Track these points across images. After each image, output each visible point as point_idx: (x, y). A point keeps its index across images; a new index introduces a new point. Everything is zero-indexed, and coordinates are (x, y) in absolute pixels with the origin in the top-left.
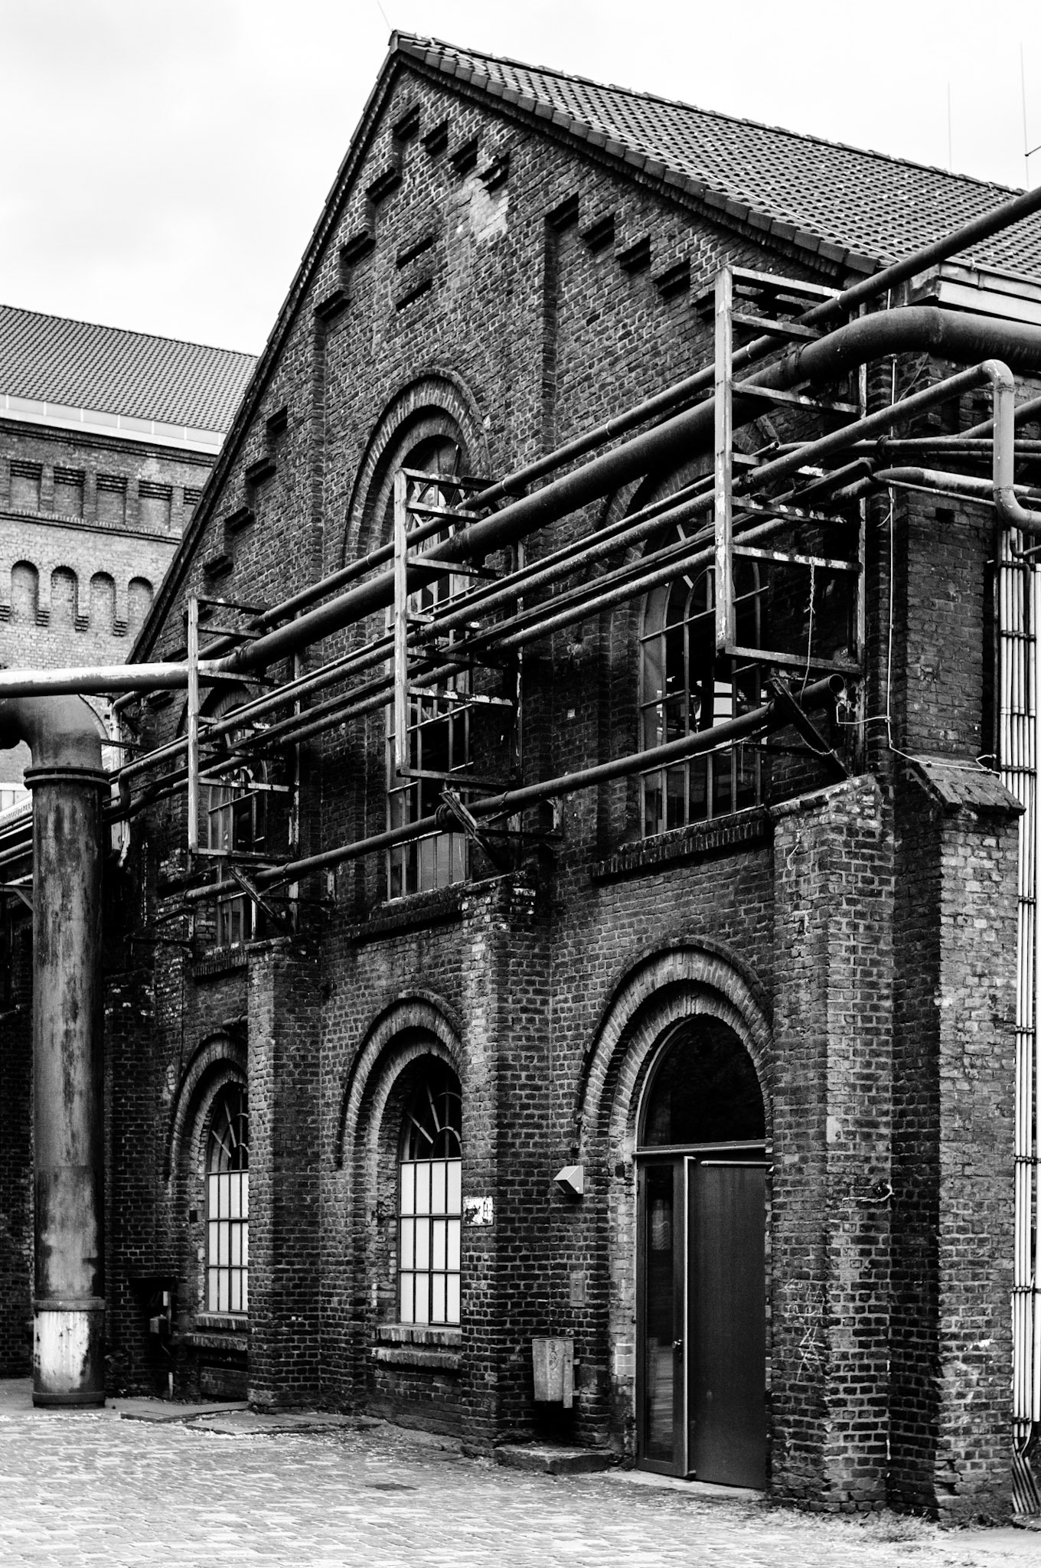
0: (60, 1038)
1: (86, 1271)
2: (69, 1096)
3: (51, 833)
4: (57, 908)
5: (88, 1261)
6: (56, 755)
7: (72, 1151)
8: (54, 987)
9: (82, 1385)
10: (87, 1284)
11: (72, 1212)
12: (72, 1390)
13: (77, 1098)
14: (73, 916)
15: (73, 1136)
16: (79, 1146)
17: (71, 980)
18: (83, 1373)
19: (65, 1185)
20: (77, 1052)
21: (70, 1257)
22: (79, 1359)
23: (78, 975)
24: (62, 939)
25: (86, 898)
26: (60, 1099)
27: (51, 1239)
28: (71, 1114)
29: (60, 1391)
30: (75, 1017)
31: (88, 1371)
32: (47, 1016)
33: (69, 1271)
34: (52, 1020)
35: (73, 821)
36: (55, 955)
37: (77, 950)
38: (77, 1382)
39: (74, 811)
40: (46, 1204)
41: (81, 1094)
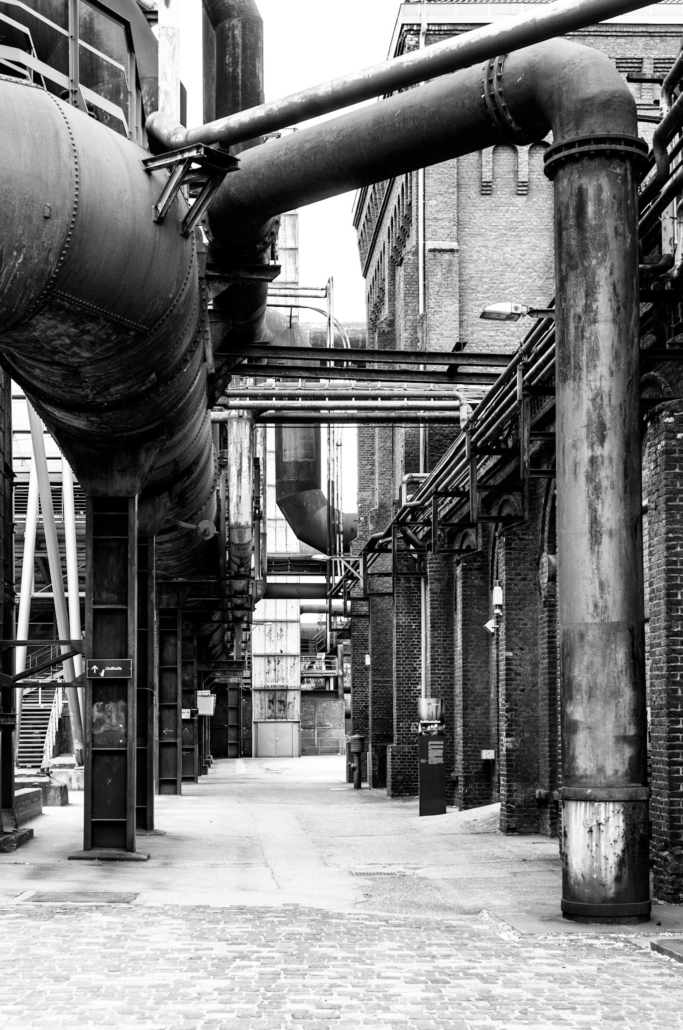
0: (584, 467)
1: (620, 751)
2: (595, 537)
3: (572, 222)
4: (579, 310)
5: (622, 739)
6: (578, 126)
7: (601, 604)
8: (577, 407)
9: (618, 893)
10: (622, 769)
11: (601, 679)
12: (605, 900)
13: (605, 539)
14: (599, 317)
15: (602, 586)
16: (610, 599)
17: (597, 397)
18: (618, 879)
19: (592, 646)
20: (605, 483)
21: (600, 734)
22: (613, 860)
23: (606, 390)
24: (585, 347)
25: (616, 294)
26: (584, 542)
27: (578, 712)
28: (598, 558)
29: (591, 900)
30: (602, 440)
31: (625, 877)
32: (569, 442)
33: (599, 751)
34: (574, 446)
35: (599, 201)
36: (578, 367)
37: (605, 360)
38: (611, 892)
39: (600, 189)
40: (570, 670)
41: (611, 534)
